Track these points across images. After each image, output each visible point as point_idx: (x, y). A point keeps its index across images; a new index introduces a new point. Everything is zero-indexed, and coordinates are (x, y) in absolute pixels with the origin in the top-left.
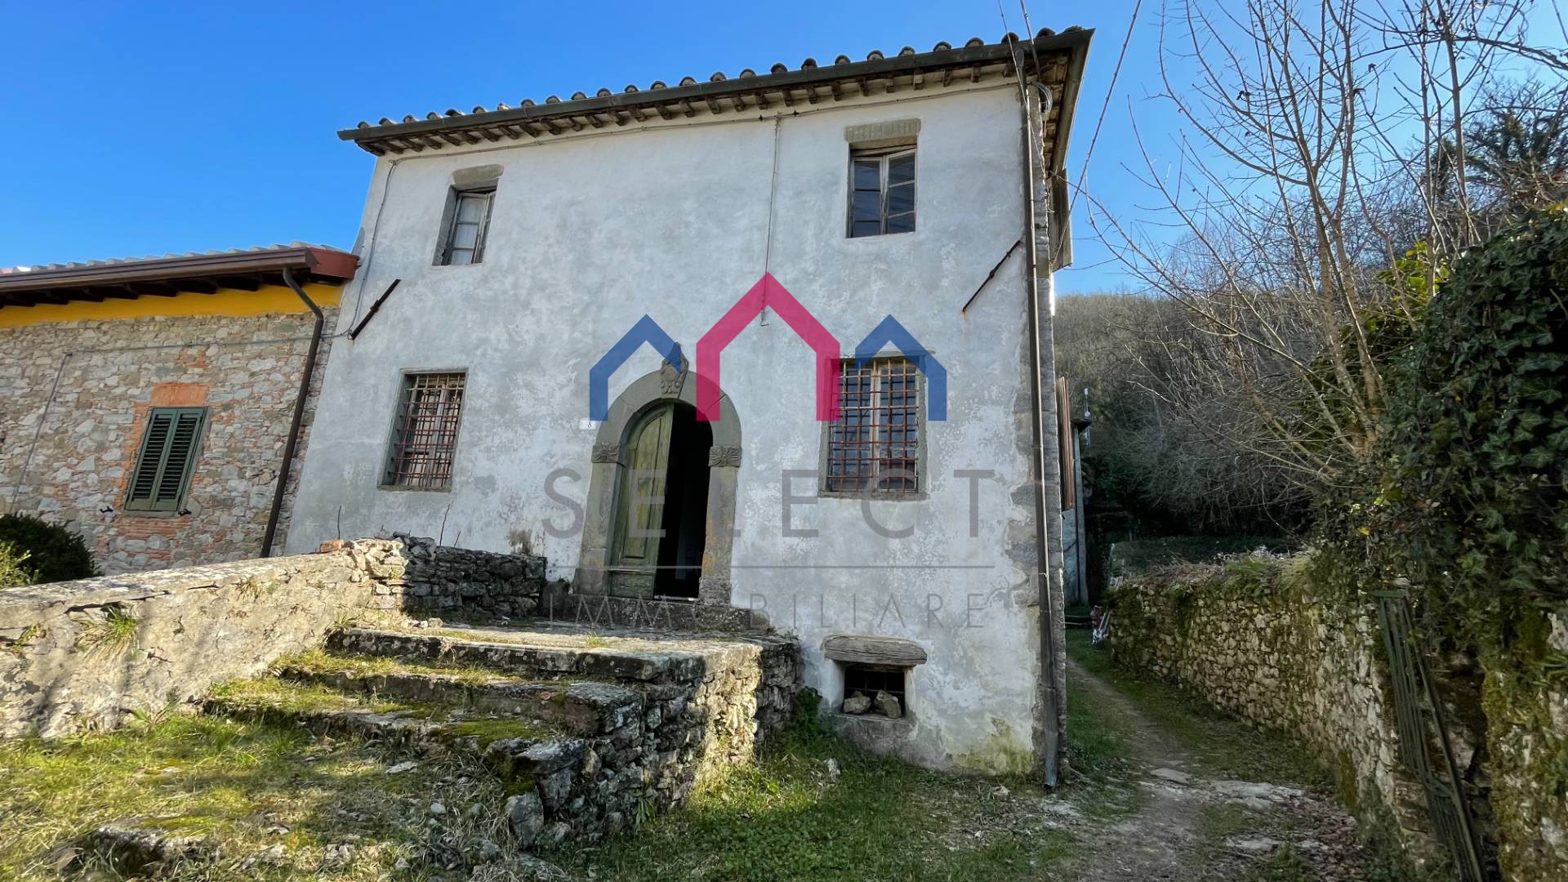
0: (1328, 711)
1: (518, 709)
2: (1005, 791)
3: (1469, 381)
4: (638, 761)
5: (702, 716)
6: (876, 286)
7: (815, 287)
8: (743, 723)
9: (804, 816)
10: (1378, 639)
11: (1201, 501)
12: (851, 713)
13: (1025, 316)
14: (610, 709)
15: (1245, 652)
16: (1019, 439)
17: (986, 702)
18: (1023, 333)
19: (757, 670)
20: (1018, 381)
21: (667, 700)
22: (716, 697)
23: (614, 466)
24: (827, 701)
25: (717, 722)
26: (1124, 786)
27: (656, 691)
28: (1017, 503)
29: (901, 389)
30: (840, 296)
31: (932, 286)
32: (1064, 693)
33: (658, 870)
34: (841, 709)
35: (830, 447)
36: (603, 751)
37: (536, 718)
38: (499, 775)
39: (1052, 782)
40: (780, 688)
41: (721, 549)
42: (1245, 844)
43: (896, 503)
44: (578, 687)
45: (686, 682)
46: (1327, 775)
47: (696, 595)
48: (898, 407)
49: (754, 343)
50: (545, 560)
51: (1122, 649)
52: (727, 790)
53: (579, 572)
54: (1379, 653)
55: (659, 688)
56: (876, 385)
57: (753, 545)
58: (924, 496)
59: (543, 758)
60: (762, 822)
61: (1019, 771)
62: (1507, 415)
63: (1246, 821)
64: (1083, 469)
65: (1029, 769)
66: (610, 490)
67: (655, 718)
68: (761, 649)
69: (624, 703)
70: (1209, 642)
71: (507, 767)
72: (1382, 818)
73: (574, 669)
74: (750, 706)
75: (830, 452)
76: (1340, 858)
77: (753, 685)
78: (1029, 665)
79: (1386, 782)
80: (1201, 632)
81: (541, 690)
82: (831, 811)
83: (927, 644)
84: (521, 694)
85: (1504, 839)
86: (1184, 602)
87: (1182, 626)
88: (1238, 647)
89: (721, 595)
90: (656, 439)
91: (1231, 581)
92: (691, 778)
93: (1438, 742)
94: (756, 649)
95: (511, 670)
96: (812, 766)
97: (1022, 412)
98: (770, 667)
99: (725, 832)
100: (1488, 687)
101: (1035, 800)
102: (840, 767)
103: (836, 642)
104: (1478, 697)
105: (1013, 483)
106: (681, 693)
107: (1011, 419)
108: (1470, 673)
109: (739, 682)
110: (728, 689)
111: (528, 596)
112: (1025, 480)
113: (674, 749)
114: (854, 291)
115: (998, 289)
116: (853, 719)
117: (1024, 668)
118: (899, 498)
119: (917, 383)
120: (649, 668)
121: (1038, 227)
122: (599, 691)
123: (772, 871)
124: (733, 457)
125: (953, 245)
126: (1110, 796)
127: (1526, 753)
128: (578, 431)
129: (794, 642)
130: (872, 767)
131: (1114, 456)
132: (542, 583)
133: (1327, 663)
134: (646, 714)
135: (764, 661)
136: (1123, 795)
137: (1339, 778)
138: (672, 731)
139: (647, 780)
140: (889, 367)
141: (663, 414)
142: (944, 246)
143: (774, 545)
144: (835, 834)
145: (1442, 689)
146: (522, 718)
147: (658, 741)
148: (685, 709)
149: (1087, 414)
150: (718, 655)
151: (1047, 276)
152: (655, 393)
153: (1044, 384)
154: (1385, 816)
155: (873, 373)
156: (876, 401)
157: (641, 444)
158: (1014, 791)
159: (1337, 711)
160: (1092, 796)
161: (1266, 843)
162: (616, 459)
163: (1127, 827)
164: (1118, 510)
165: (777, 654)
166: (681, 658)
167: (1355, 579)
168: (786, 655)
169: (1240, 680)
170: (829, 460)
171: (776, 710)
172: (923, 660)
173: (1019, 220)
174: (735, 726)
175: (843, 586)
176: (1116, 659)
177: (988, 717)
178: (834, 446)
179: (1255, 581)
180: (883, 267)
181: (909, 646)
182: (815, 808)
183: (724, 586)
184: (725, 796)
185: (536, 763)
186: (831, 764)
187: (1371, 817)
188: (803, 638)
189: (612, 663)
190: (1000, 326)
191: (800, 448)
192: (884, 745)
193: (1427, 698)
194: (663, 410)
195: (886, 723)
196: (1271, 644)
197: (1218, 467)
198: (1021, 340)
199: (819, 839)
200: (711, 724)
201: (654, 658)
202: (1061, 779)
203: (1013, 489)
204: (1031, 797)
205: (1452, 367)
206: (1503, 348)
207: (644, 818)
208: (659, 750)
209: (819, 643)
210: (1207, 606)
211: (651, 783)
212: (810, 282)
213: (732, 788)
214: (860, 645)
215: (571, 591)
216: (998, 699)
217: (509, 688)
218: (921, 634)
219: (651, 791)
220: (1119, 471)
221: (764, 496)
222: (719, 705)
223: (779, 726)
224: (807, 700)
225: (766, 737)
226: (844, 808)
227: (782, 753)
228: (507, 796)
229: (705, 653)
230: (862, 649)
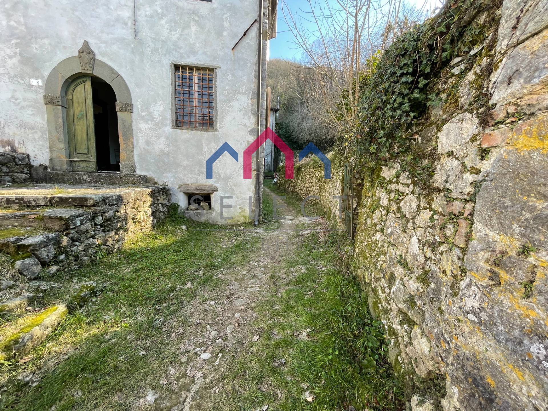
0: (328, 197)
1: (16, 224)
2: (242, 228)
3: (387, 85)
4: (93, 237)
5: (125, 217)
6: (194, 28)
7: (163, 22)
8: (145, 218)
9: (172, 246)
10: (343, 177)
11: (307, 139)
12: (191, 210)
13: (257, 57)
14: (71, 219)
15: (312, 183)
16: (252, 110)
17: (238, 202)
18: (256, 64)
19: (150, 198)
20: (253, 86)
21: (104, 213)
22: (131, 210)
23: (60, 108)
24: (182, 207)
25: (133, 219)
26: (276, 222)
27: (97, 210)
28: (251, 135)
29: (206, 84)
30: (176, 31)
31: (219, 34)
32: (262, 198)
33: (109, 274)
34: (187, 209)
35: (176, 107)
36: (70, 236)
37: (28, 227)
38: (8, 254)
39: (256, 223)
40: (161, 204)
41: (128, 150)
42: (304, 233)
43: (205, 133)
44: (50, 212)
45: (113, 205)
46: (325, 213)
47: (119, 170)
48: (206, 91)
49: (132, 48)
50: (28, 155)
51: (281, 184)
52: (141, 241)
53: (51, 160)
54: (343, 181)
55: (99, 208)
56: (196, 80)
57: (143, 148)
58: (216, 130)
59: (33, 243)
60: (155, 250)
61: (247, 222)
62: (394, 98)
63: (305, 227)
64: (276, 127)
65: (250, 221)
66: (61, 120)
67: (99, 220)
68: (151, 190)
69: (79, 216)
70: (304, 181)
71: (12, 249)
72: (335, 222)
73: (49, 204)
74: (148, 211)
75: (176, 109)
76: (324, 232)
77: (149, 203)
78: (251, 190)
79: (337, 213)
80: (302, 178)
81: (28, 215)
82: (184, 242)
83: (218, 185)
84: (16, 217)
85: (359, 223)
86: (299, 169)
87: (297, 176)
88: (310, 182)
89: (131, 170)
90: (83, 95)
91: (311, 163)
92: (123, 239)
93: (350, 203)
94: (148, 190)
95: (9, 207)
96: (176, 229)
97: (254, 99)
98: (156, 196)
99: (139, 256)
100: (365, 188)
101: (251, 229)
102: (187, 228)
103: (184, 186)
104: (362, 191)
105: (249, 127)
106: (111, 209)
107: (250, 101)
108: (361, 185)
109: (142, 203)
110: (136, 206)
111: (21, 172)
112: (253, 126)
113: (112, 230)
114: (183, 29)
115: (247, 41)
116: (192, 212)
117: (250, 191)
118: (206, 131)
119: (213, 81)
120: (91, 201)
121: (264, 14)
122: (64, 212)
123: (159, 264)
124: (129, 108)
125: (229, 14)
126: (272, 225)
127: (368, 203)
128: (30, 86)
129: (166, 187)
130: (199, 226)
131: (285, 123)
132: (30, 167)
133: (330, 185)
134: (93, 219)
135: (153, 194)
136: (276, 224)
137: (328, 213)
138: (110, 224)
139: (100, 243)
140: (201, 72)
141: (85, 82)
142: (224, 14)
143: (154, 149)
144: (184, 249)
145: (354, 189)
146: (19, 228)
147: (102, 228)
148: (115, 215)
149: (278, 107)
150: (129, 193)
151: (266, 40)
152: (78, 70)
153: (262, 88)
154: (336, 222)
155: (194, 74)
156: (196, 87)
157: (74, 97)
158: (245, 227)
159: (330, 197)
160: (267, 226)
161: (309, 232)
162: (60, 103)
163: (276, 233)
164: (285, 141)
165: (159, 192)
166: (108, 196)
167: (341, 160)
168: (163, 192)
169: (309, 191)
170: (176, 113)
171: (161, 212)
172: (217, 190)
173: (257, 9)
174: (142, 219)
175: (185, 165)
176: (279, 187)
177: (238, 207)
178: (178, 106)
179: (317, 163)
180: (197, 18)
181: (211, 186)
182: (177, 242)
183: (132, 166)
184: (140, 243)
185: (29, 246)
186: (184, 227)
187: (333, 222)
188: (170, 185)
189: (70, 200)
190: (247, 60)
191: (162, 106)
192: (203, 219)
193: (351, 192)
194: (84, 79)
195: (205, 212)
196: (318, 181)
197: (313, 128)
198: (255, 67)
199: (177, 252)
200: (130, 220)
201: (94, 197)
202: (259, 222)
203: (249, 129)
204: (250, 228)
205: (383, 80)
206: (399, 72)
207: (101, 257)
208: (104, 231)
209: (177, 187)
210: (304, 170)
211: (102, 244)
212: (160, 19)
213: (143, 240)
214: (193, 187)
215: (49, 170)
216: (241, 201)
217: (7, 216)
218: (216, 182)
219: (103, 247)
220: (286, 128)
221: (147, 127)
222: (133, 212)
223: (163, 217)
224: (174, 207)
225: (157, 222)
226: (188, 240)
227: (164, 226)
228: (14, 262)
229: (122, 193)
230: (194, 188)
